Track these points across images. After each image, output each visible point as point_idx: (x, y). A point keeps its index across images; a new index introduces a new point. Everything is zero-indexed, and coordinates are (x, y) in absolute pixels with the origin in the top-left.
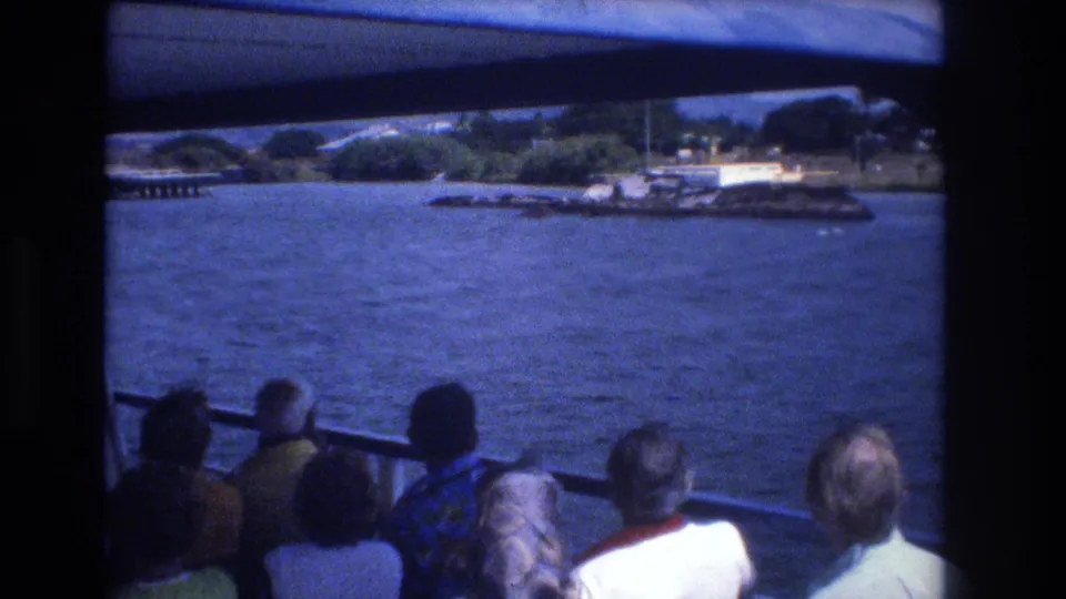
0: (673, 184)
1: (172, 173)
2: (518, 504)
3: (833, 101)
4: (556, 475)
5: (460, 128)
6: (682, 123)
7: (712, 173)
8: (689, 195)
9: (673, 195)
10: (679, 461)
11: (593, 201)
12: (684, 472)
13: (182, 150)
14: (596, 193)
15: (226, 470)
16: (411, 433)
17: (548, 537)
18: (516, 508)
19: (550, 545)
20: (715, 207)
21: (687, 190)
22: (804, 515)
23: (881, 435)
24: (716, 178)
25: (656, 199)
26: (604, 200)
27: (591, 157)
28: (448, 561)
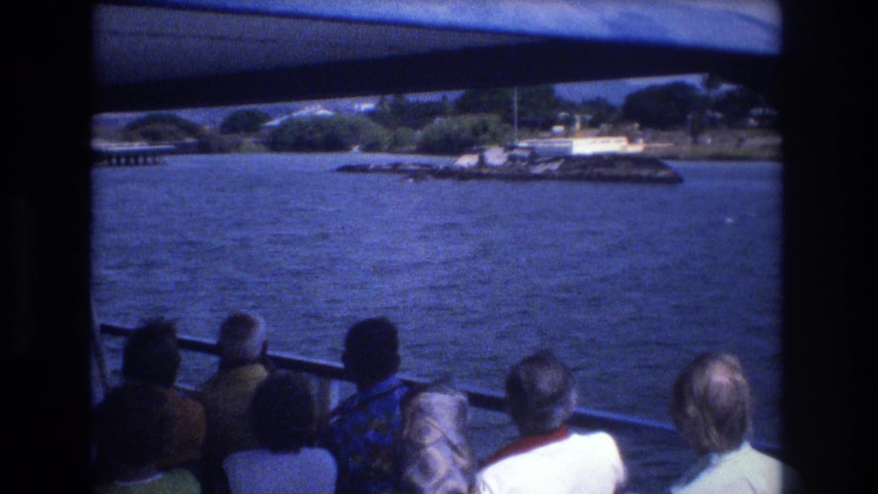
0: (526, 153)
2: (435, 419)
3: (682, 87)
5: (379, 108)
6: (559, 104)
7: (568, 145)
8: (540, 163)
9: (526, 163)
10: (566, 382)
11: (462, 168)
12: (569, 390)
13: (149, 127)
15: (192, 388)
16: (344, 359)
17: (459, 448)
18: (433, 422)
19: (461, 455)
20: (558, 172)
22: (669, 426)
23: (732, 360)
24: (569, 149)
25: (512, 166)
26: (470, 167)
27: (475, 132)
28: (374, 465)
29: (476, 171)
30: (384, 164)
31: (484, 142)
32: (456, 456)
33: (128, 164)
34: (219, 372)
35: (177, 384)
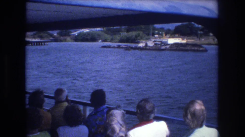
0: (160, 43)
1: (37, 40)
2: (116, 117)
4: (125, 110)
5: (103, 30)
6: (154, 29)
7: (166, 40)
8: (163, 46)
9: (159, 46)
11: (140, 47)
13: (40, 35)
14: (141, 45)
15: (48, 109)
16: (91, 100)
17: (123, 125)
19: (123, 127)
20: (169, 48)
21: (163, 44)
24: (167, 42)
25: (156, 46)
26: (143, 47)
27: (136, 36)
28: (99, 130)
29: (145, 48)
30: (116, 46)
31: (139, 40)
32: (121, 127)
33: (37, 45)
34: (55, 105)
35: (44, 108)
